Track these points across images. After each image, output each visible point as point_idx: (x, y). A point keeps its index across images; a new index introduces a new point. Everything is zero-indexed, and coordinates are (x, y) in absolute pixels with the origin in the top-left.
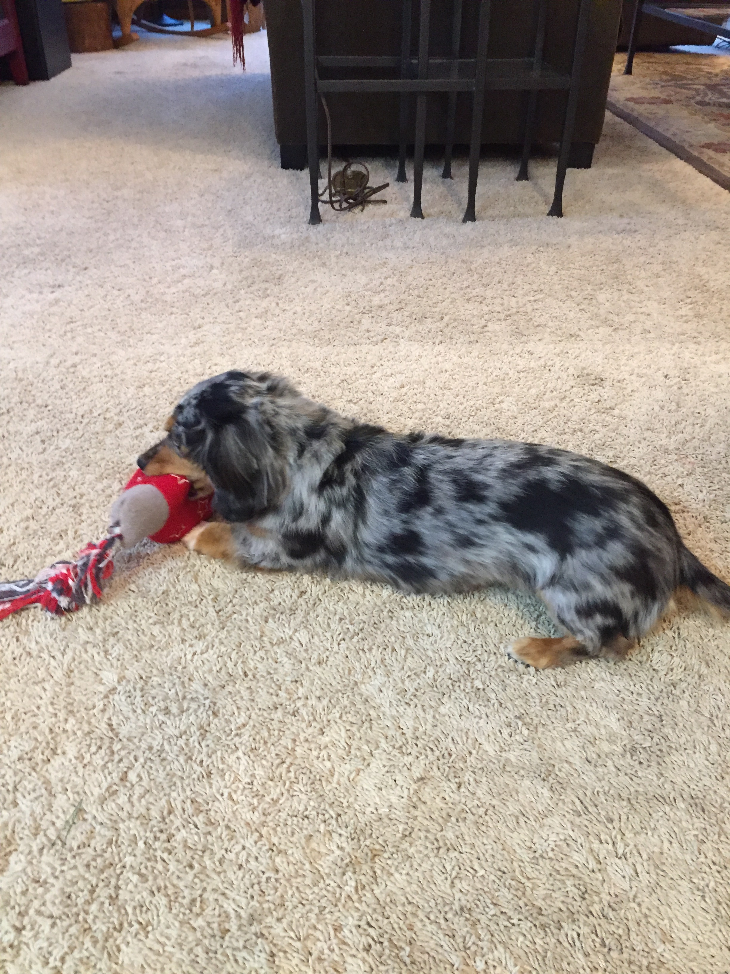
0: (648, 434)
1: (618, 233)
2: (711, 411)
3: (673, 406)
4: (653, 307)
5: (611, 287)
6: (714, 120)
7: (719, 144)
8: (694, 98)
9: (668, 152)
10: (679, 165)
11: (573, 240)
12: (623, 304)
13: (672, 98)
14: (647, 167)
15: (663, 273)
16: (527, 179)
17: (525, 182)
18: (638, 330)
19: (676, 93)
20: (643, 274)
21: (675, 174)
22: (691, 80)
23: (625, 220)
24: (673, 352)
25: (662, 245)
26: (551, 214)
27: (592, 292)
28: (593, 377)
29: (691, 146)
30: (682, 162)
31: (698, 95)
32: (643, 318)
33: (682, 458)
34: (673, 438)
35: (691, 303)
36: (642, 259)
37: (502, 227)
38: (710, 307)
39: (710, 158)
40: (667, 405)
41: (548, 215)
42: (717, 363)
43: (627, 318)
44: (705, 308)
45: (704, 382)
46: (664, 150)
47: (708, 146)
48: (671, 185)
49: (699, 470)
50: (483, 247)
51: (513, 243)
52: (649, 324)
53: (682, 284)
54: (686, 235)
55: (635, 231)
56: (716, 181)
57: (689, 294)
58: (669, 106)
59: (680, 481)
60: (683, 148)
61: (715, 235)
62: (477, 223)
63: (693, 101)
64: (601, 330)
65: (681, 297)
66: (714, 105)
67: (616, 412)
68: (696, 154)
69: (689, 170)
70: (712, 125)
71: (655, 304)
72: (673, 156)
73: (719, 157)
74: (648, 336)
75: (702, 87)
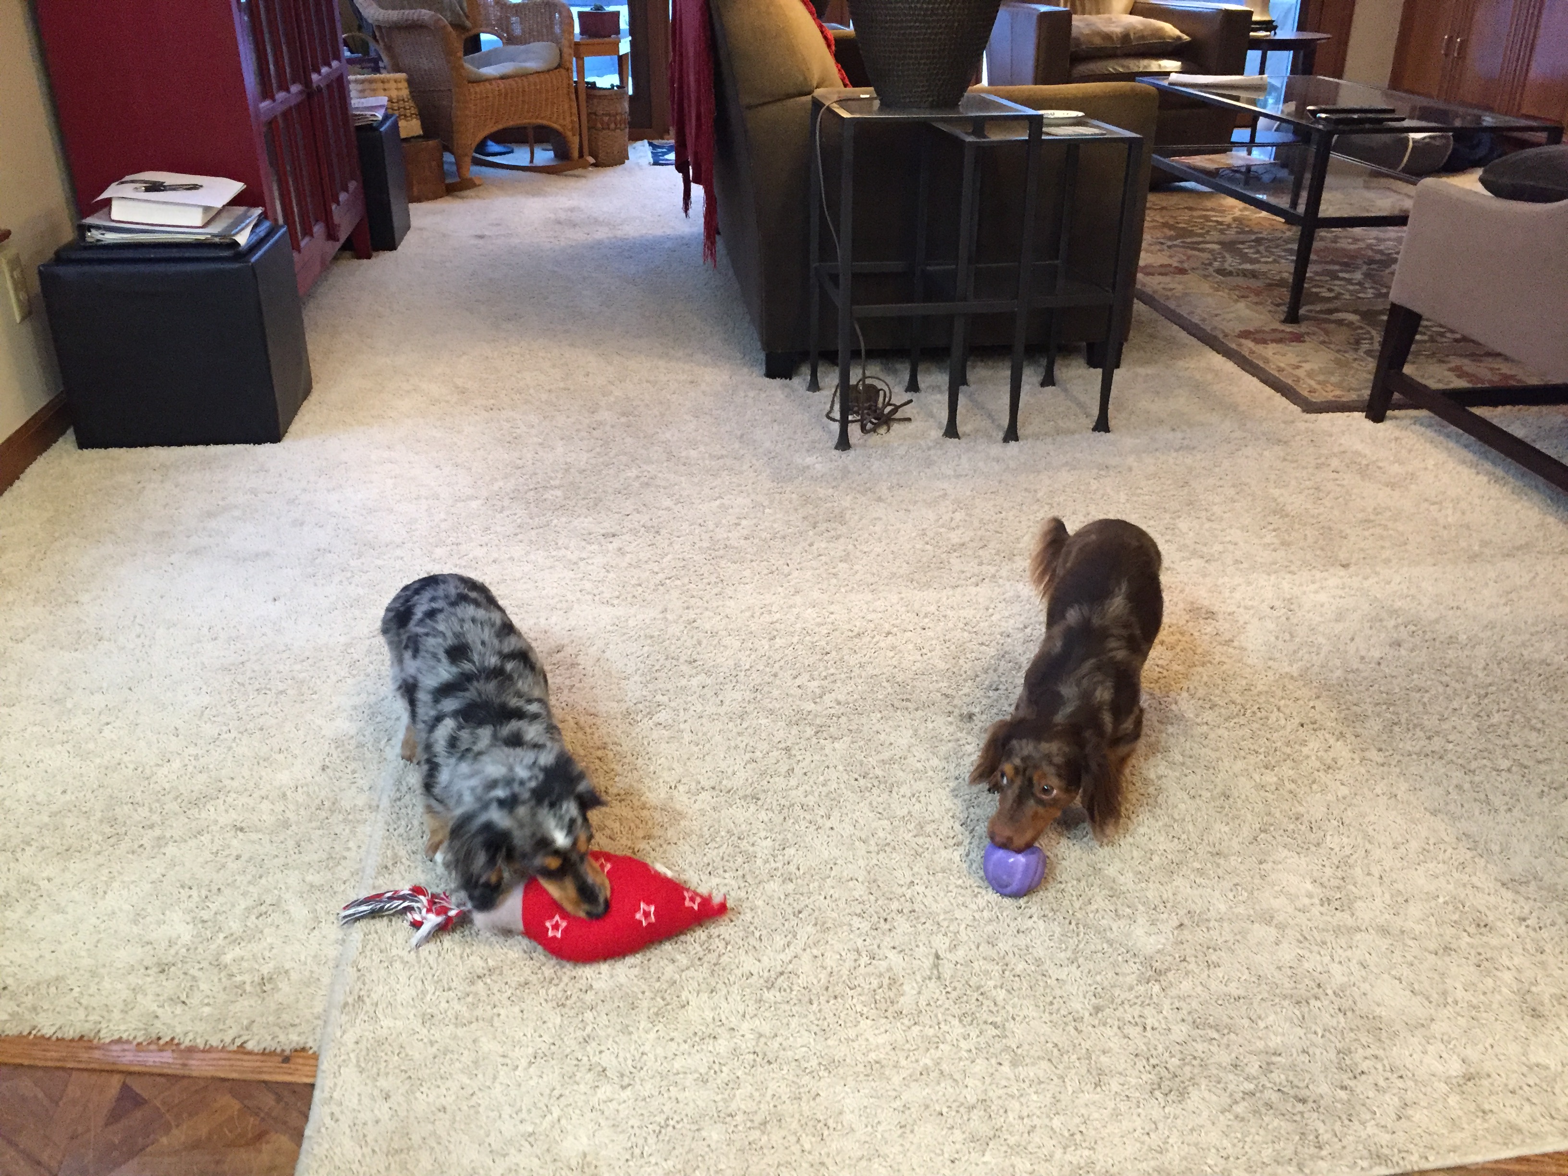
0: (1270, 663)
1: (1177, 451)
2: (1321, 640)
3: (1287, 637)
4: (1235, 534)
5: (1189, 515)
6: (1243, 297)
7: (1257, 332)
8: (1210, 264)
9: (1199, 343)
10: (1218, 360)
11: (1131, 460)
12: (1207, 534)
13: (1186, 265)
14: (1181, 363)
15: (1237, 497)
16: (1054, 385)
17: (1050, 388)
18: (1229, 561)
19: (1189, 258)
20: (1217, 499)
21: (1216, 373)
22: (1201, 235)
23: (1179, 435)
24: (1271, 583)
25: (1226, 464)
26: (1096, 429)
27: (1172, 522)
28: (1204, 611)
29: (1226, 336)
30: (1219, 357)
31: (1215, 260)
32: (1231, 547)
33: (1308, 683)
34: (1295, 666)
35: (1274, 530)
36: (1211, 481)
37: (1051, 447)
38: (1293, 534)
39: (1252, 352)
40: (1281, 635)
41: (1094, 429)
42: (1316, 592)
43: (1215, 548)
44: (1289, 534)
45: (1309, 612)
46: (1194, 341)
47: (1245, 334)
48: (1216, 387)
49: (1324, 693)
50: (1039, 472)
51: (1072, 466)
52: (1238, 554)
53: (1259, 509)
54: (1249, 451)
55: (1194, 448)
56: (1265, 382)
57: (1270, 519)
58: (1185, 278)
59: (1311, 704)
60: (1215, 337)
61: (1278, 450)
62: (1021, 443)
63: (1211, 269)
64: (1193, 562)
65: (1263, 524)
66: (1238, 275)
67: (1236, 644)
68: (1234, 346)
69: (1229, 367)
70: (1241, 305)
71: (1239, 532)
72: (1207, 349)
73: (1259, 349)
74: (1241, 566)
75: (1216, 247)
